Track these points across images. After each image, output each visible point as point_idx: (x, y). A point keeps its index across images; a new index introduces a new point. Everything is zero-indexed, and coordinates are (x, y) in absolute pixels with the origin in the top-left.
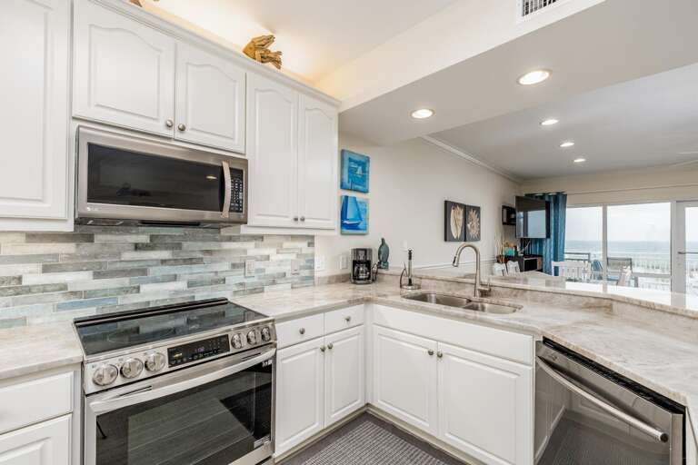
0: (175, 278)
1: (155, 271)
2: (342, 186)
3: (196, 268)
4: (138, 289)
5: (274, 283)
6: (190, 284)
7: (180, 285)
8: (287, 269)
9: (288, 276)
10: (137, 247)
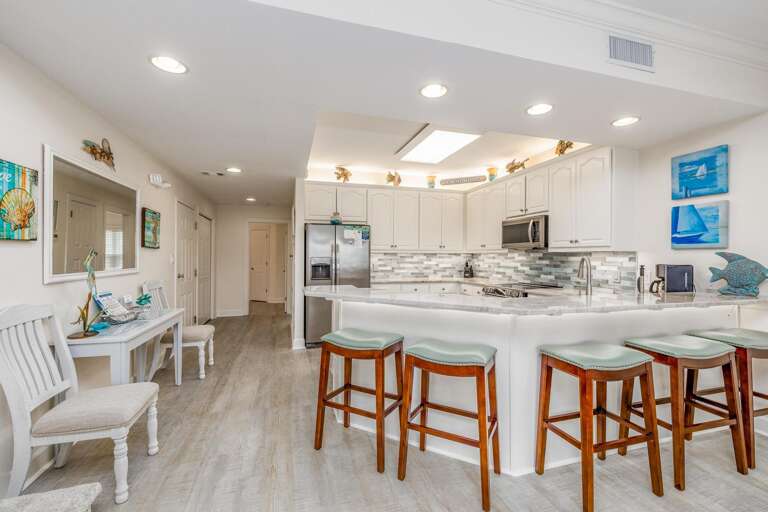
0: (550, 274)
1: (546, 269)
2: (675, 197)
3: (558, 270)
4: (539, 276)
5: (599, 286)
6: (556, 278)
7: (552, 277)
8: (609, 277)
9: (610, 283)
10: (540, 258)
